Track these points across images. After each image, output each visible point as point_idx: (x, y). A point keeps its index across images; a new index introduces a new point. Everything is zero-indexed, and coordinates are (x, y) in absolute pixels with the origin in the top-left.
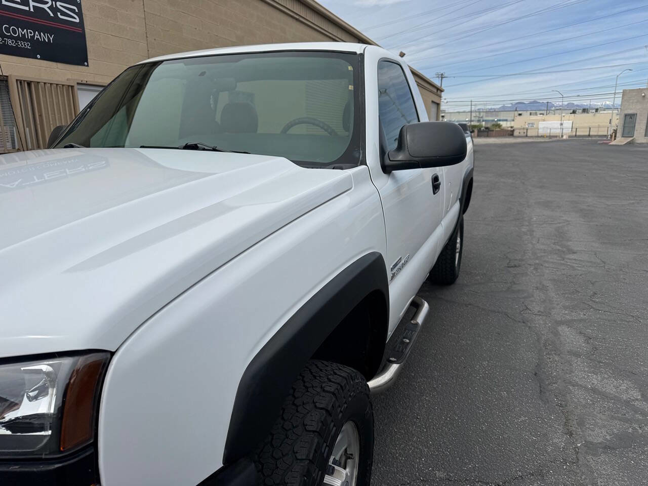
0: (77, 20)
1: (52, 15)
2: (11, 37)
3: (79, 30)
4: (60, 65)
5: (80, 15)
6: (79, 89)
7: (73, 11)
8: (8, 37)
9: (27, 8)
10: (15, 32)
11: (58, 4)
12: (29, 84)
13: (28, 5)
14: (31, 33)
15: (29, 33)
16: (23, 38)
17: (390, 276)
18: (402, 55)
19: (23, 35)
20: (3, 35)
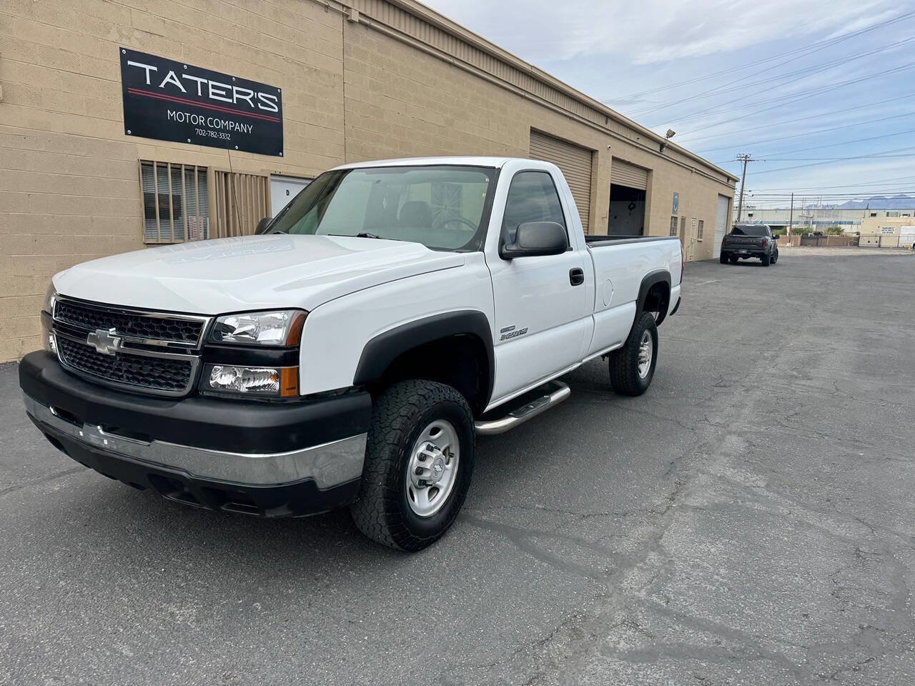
0: (276, 110)
1: (253, 106)
2: (214, 129)
3: (276, 120)
4: (257, 156)
5: (279, 104)
6: (272, 180)
7: (272, 101)
8: (211, 129)
9: (231, 101)
10: (218, 125)
11: (260, 94)
12: (226, 174)
13: (232, 98)
14: (232, 124)
15: (229, 125)
16: (224, 130)
17: (496, 335)
18: (671, 134)
19: (225, 127)
20: (207, 128)
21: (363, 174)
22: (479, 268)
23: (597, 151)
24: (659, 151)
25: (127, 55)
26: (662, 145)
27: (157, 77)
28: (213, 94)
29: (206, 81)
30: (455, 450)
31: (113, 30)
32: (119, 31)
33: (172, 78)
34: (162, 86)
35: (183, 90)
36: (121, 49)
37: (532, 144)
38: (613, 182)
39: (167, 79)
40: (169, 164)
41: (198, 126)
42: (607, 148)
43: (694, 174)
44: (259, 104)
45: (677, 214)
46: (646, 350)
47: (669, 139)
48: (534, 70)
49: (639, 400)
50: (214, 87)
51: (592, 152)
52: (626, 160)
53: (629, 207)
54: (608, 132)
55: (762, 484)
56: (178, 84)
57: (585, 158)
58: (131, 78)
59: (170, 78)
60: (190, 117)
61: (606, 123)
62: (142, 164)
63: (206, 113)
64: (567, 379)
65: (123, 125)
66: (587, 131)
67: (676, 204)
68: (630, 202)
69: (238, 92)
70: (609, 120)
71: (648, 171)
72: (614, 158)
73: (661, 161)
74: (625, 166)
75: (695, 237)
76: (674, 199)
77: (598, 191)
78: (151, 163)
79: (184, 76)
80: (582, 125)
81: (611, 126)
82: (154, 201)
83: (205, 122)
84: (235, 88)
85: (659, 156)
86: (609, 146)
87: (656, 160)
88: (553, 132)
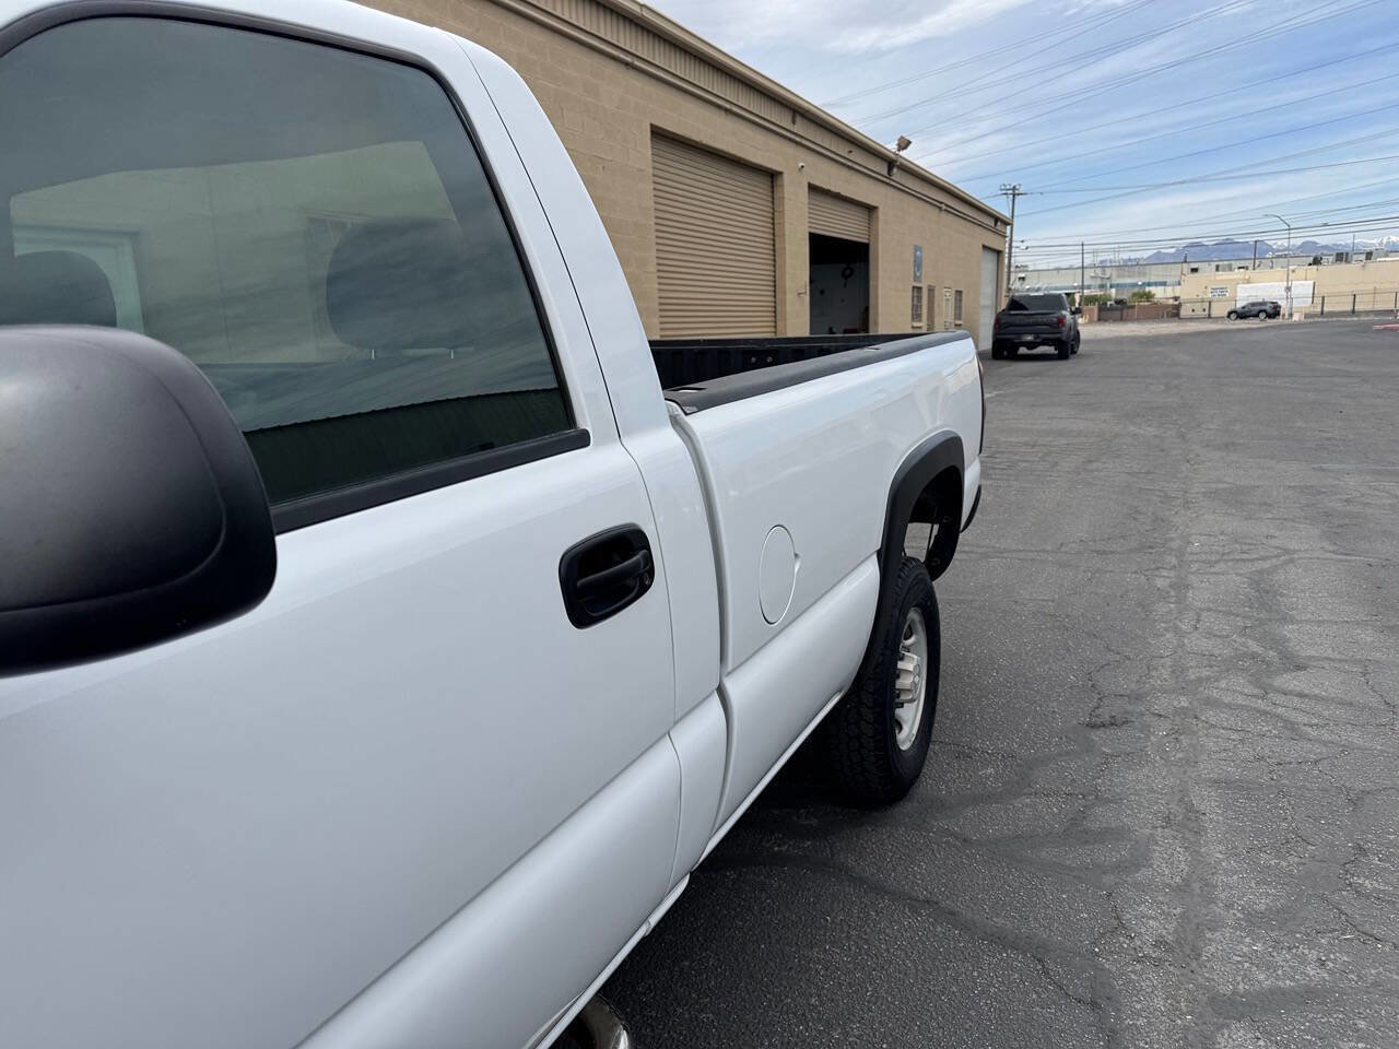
18: (904, 144)
23: (781, 173)
24: (885, 173)
26: (892, 164)
37: (656, 158)
38: (813, 231)
42: (798, 168)
43: (943, 214)
45: (920, 282)
47: (902, 153)
48: (646, 14)
51: (773, 176)
52: (833, 189)
53: (844, 272)
54: (798, 139)
57: (759, 186)
61: (794, 123)
66: (759, 137)
67: (918, 264)
68: (844, 266)
70: (798, 119)
71: (870, 210)
72: (813, 188)
73: (891, 192)
74: (829, 200)
75: (951, 319)
76: (915, 255)
77: (787, 246)
80: (749, 125)
81: (800, 128)
85: (887, 184)
86: (801, 164)
87: (883, 190)
88: (696, 137)
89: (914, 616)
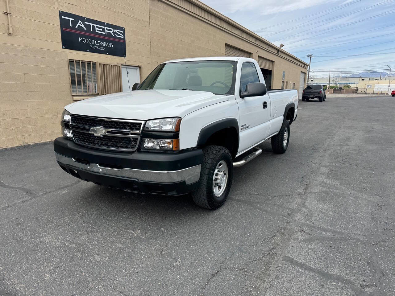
0: (123, 37)
1: (113, 35)
2: (98, 46)
3: (123, 41)
4: (115, 57)
5: (124, 34)
6: (122, 67)
7: (121, 33)
8: (97, 46)
9: (104, 33)
10: (99, 43)
11: (116, 30)
12: (104, 65)
13: (105, 32)
14: (105, 43)
15: (104, 43)
16: (102, 46)
17: (240, 128)
18: (282, 46)
19: (102, 45)
20: (95, 45)
21: (179, 64)
22: (234, 101)
23: (252, 53)
24: (277, 53)
25: (62, 14)
26: (278, 51)
27: (74, 23)
28: (97, 30)
29: (94, 25)
30: (227, 172)
31: (56, 3)
32: (58, 3)
33: (80, 23)
34: (77, 27)
35: (85, 29)
36: (59, 11)
37: (226, 51)
39: (79, 24)
40: (80, 61)
41: (92, 44)
43: (291, 63)
44: (116, 35)
45: (284, 80)
46: (286, 135)
47: (281, 48)
48: (226, 19)
49: (283, 155)
50: (97, 27)
51: (250, 54)
52: (266, 58)
53: (265, 77)
54: (257, 45)
55: (339, 184)
56: (83, 26)
57: (247, 56)
58: (64, 24)
59: (80, 24)
60: (88, 40)
61: (256, 41)
62: (70, 61)
63: (94, 39)
64: (260, 146)
65: (61, 44)
66: (248, 45)
67: (284, 76)
68: (265, 75)
69: (107, 29)
70: (257, 40)
71: (273, 62)
72: (259, 57)
73: (278, 57)
76: (283, 74)
78: (73, 61)
79: (85, 23)
80: (246, 42)
81: (257, 42)
82: (75, 77)
83: (94, 42)
84: (106, 28)
85: (277, 55)
86: (257, 51)
87: (276, 57)
88: (234, 45)
89: (286, 128)
